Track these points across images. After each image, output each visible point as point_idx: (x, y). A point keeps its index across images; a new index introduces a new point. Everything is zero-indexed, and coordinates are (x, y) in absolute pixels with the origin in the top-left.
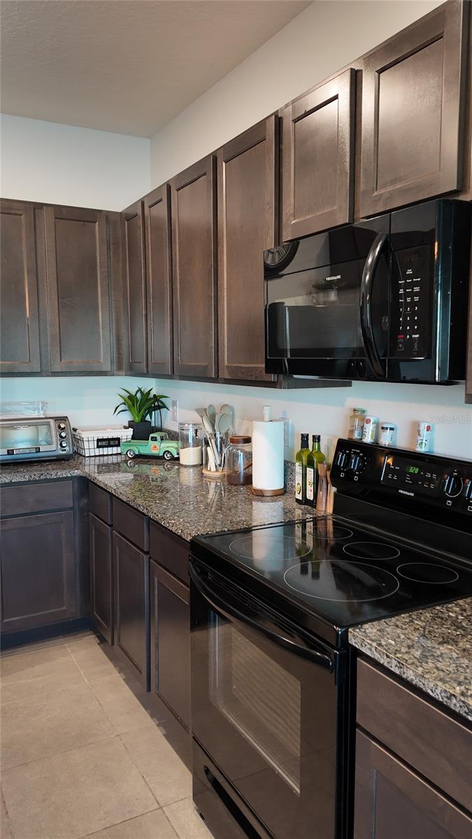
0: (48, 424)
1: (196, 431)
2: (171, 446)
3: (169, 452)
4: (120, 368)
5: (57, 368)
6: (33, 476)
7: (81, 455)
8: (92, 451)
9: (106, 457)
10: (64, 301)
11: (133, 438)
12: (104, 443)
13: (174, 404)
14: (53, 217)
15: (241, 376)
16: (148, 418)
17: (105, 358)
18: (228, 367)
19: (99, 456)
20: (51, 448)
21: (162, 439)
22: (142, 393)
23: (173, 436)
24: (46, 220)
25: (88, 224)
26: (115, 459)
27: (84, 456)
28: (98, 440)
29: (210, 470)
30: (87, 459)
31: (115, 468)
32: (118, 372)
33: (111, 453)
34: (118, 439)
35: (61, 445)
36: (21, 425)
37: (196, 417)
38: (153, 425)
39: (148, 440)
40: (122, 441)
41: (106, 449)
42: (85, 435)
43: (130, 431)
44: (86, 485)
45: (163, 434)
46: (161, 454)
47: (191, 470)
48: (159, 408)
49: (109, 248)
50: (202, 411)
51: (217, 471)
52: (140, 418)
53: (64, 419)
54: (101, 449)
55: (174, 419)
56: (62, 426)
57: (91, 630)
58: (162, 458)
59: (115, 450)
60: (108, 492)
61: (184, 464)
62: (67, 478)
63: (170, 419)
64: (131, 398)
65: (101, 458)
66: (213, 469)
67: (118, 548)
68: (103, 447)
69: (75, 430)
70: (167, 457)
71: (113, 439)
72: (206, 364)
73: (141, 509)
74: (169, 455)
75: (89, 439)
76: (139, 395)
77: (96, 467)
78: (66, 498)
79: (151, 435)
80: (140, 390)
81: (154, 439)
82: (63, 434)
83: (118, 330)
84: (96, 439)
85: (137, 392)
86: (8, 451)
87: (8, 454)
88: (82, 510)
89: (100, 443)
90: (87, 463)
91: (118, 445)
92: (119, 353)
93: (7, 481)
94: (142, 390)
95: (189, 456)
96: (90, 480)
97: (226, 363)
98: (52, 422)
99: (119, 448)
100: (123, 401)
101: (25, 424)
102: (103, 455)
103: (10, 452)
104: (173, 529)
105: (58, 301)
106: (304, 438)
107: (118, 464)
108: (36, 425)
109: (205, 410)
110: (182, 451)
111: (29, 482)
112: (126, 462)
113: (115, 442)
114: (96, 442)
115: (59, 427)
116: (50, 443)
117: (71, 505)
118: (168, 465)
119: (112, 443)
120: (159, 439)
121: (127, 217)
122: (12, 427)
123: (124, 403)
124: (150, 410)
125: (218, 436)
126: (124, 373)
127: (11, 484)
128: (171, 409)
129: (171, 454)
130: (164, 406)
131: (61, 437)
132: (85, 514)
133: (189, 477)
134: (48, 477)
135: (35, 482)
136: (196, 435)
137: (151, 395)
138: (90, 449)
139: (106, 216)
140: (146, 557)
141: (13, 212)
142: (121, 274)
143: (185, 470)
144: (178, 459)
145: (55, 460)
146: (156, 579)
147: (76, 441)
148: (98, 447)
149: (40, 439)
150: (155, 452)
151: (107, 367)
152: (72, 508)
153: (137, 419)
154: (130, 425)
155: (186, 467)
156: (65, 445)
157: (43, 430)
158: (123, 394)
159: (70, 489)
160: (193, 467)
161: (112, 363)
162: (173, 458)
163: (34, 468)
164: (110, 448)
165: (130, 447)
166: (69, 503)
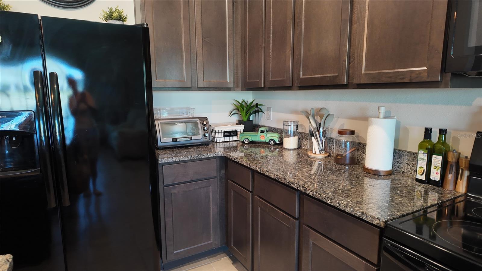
0: (195, 123)
1: (297, 126)
3: (272, 140)
4: (237, 86)
5: (201, 85)
6: (193, 156)
7: (213, 141)
8: (221, 139)
10: (206, 40)
11: (244, 131)
12: (228, 134)
13: (268, 109)
17: (230, 80)
18: (365, 74)
20: (199, 138)
21: (267, 132)
22: (246, 103)
26: (234, 144)
27: (216, 142)
28: (225, 132)
29: (315, 153)
30: (217, 144)
31: (234, 149)
32: (235, 89)
33: (229, 140)
34: (236, 131)
35: (204, 135)
36: (180, 122)
37: (299, 117)
38: (254, 122)
39: (257, 132)
40: (239, 133)
41: (228, 138)
42: (217, 129)
43: (242, 127)
45: (266, 128)
46: (267, 141)
47: (291, 152)
48: (258, 111)
50: (306, 113)
51: (321, 154)
52: (247, 118)
53: (205, 119)
54: (226, 138)
55: (269, 119)
56: (205, 123)
58: (268, 143)
59: (234, 138)
61: (287, 148)
62: (213, 158)
65: (226, 143)
66: (318, 152)
67: (259, 208)
68: (227, 136)
69: (211, 125)
71: (233, 131)
72: (336, 74)
73: (295, 186)
74: (272, 142)
75: (219, 130)
76: (244, 104)
77: (223, 149)
78: (213, 169)
79: (260, 129)
81: (263, 131)
82: (205, 128)
84: (223, 131)
85: (243, 102)
86: (173, 139)
87: (173, 141)
88: (222, 178)
89: (225, 134)
90: (218, 146)
91: (236, 135)
92: (237, 76)
93: (177, 160)
94: (246, 101)
95: (291, 143)
97: (363, 71)
98: (198, 120)
99: (236, 137)
100: (236, 107)
101: (182, 122)
102: (227, 142)
103: (175, 140)
105: (202, 40)
106: (428, 132)
107: (235, 147)
108: (185, 123)
110: (284, 140)
111: (190, 161)
112: (242, 145)
113: (233, 133)
114: (223, 133)
115: (203, 124)
116: (197, 134)
117: (216, 175)
119: (232, 134)
120: (266, 132)
122: (174, 124)
123: (237, 109)
125: (321, 130)
127: (179, 162)
128: (265, 112)
129: (274, 141)
130: (262, 111)
131: (204, 130)
133: (291, 157)
134: (202, 157)
135: (195, 160)
136: (297, 129)
137: (254, 103)
138: (220, 138)
140: (296, 222)
143: (288, 152)
144: (281, 144)
145: (200, 145)
146: (311, 241)
147: (212, 133)
148: (224, 136)
150: (263, 140)
151: (231, 85)
152: (215, 177)
153: (245, 119)
154: (240, 123)
155: (289, 150)
156: (207, 135)
157: (190, 126)
158: (235, 103)
159: (215, 164)
160: (293, 149)
161: (234, 82)
162: (276, 144)
163: (191, 150)
164: (231, 137)
165: (245, 137)
166: (214, 174)
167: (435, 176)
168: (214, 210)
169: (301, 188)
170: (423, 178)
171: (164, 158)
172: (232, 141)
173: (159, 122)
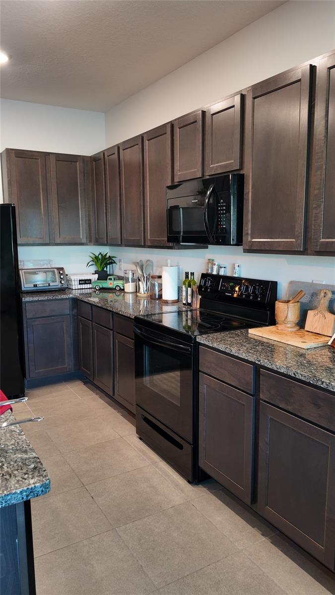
0: (54, 272)
1: (133, 274)
2: (120, 283)
3: (118, 286)
4: (90, 241)
5: (58, 241)
6: (49, 298)
7: (70, 288)
8: (76, 286)
9: (84, 290)
11: (98, 279)
12: (83, 282)
13: (120, 261)
14: (55, 159)
16: (105, 269)
17: (83, 236)
18: (150, 240)
19: (80, 289)
20: (57, 284)
21: (114, 279)
22: (102, 255)
23: (120, 278)
24: (52, 162)
25: (73, 163)
26: (89, 291)
27: (72, 289)
28: (80, 280)
29: (141, 294)
30: (74, 290)
32: (88, 244)
33: (84, 288)
34: (90, 280)
35: (61, 282)
36: (40, 271)
37: (133, 267)
38: (108, 273)
39: (107, 280)
40: (93, 281)
41: (84, 285)
42: (73, 278)
43: (96, 276)
44: (76, 302)
45: (115, 277)
46: (114, 287)
47: (131, 295)
48: (111, 263)
49: (84, 176)
50: (136, 264)
51: (145, 293)
53: (62, 269)
54: (81, 285)
55: (120, 269)
56: (61, 272)
57: (78, 379)
58: (115, 289)
59: (89, 286)
60: (90, 304)
62: (66, 299)
63: (118, 269)
64: (96, 258)
66: (143, 293)
67: (95, 331)
69: (67, 275)
70: (118, 288)
71: (87, 280)
72: (139, 238)
73: (109, 308)
75: (75, 280)
76: (100, 256)
78: (66, 309)
79: (109, 277)
80: (100, 253)
81: (111, 279)
82: (62, 277)
83: (89, 220)
84: (78, 280)
85: (99, 255)
87: (34, 287)
88: (74, 316)
89: (80, 282)
90: (74, 292)
91: (90, 283)
92: (90, 233)
93: (36, 300)
94: (102, 253)
95: (129, 287)
96: (79, 299)
97: (149, 238)
98: (56, 270)
99: (91, 285)
100: (92, 260)
101: (42, 271)
102: (82, 289)
103: (35, 286)
105: (58, 205)
106: (187, 274)
107: (90, 293)
108: (45, 272)
109: (138, 263)
110: (125, 285)
111: (47, 300)
112: (95, 292)
114: (78, 282)
115: (60, 273)
116: (54, 281)
117: (69, 313)
118: (118, 293)
119: (87, 282)
120: (113, 279)
121: (95, 159)
122: (35, 273)
123: (93, 261)
124: (106, 265)
125: (145, 276)
126: (93, 244)
127: (38, 301)
128: (118, 263)
129: (120, 287)
130: (115, 263)
131: (61, 278)
132: (76, 318)
133: (130, 299)
134: (57, 298)
135: (50, 300)
136: (133, 276)
137: (107, 256)
138: (75, 285)
139: (83, 158)
140: (111, 332)
141: (34, 157)
142: (91, 190)
143: (128, 295)
144: (124, 290)
145: (58, 290)
146: (117, 341)
147: (69, 281)
148: (80, 284)
149: (48, 280)
150: (111, 286)
151: (84, 241)
152: (69, 315)
153: (100, 270)
154: (96, 272)
155: (128, 293)
156: (63, 282)
157: (50, 275)
158: (92, 255)
159: (67, 305)
160: (132, 293)
161: (86, 238)
162: (120, 289)
163: (49, 294)
164: (86, 285)
165: (97, 284)
166: (67, 312)
167: (189, 301)
168: (68, 341)
169: (111, 309)
170: (184, 302)
171: (26, 299)
172: (87, 288)
173: (23, 271)
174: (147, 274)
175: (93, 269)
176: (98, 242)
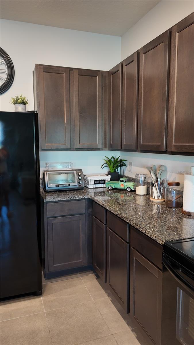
0: (73, 173)
1: (145, 178)
2: (131, 185)
3: (129, 187)
4: (105, 147)
5: (78, 147)
6: (68, 198)
7: (87, 187)
8: (92, 186)
9: (98, 189)
10: (82, 115)
11: (111, 180)
12: (98, 182)
13: (130, 164)
14: (78, 74)
15: (184, 150)
16: (116, 171)
17: (99, 141)
18: (174, 145)
19: (95, 188)
20: (75, 185)
21: (126, 181)
22: (114, 159)
23: (130, 180)
24: (75, 76)
25: (93, 77)
26: (102, 190)
27: (89, 188)
28: (95, 181)
29: (155, 199)
30: (90, 189)
31: (102, 194)
33: (98, 187)
34: (104, 180)
35: (79, 183)
36: (61, 173)
37: (146, 171)
38: (119, 173)
39: (119, 181)
40: (106, 181)
41: (98, 185)
42: (89, 178)
43: (109, 177)
44: (91, 202)
45: (126, 178)
46: (125, 188)
47: (142, 197)
48: (122, 165)
49: (102, 88)
50: (150, 169)
51: (158, 199)
52: (114, 170)
53: (80, 171)
54: (96, 185)
55: (130, 171)
56: (80, 174)
57: (92, 271)
58: (126, 190)
59: (102, 185)
60: (105, 208)
61: (138, 194)
62: (83, 199)
63: (127, 171)
64: (110, 161)
65: (96, 189)
66: (156, 198)
67: (109, 236)
68: (97, 184)
69: (84, 176)
70: (129, 190)
72: (159, 144)
73: (126, 220)
74: (129, 189)
75: (91, 180)
76: (112, 159)
77: (94, 193)
78: (82, 208)
79: (121, 179)
80: (113, 157)
81: (123, 181)
82: (80, 178)
83: (105, 129)
84: (94, 180)
85: (112, 158)
86: (56, 185)
87: (56, 187)
88: (89, 214)
89: (96, 182)
90: (90, 191)
91: (104, 183)
92: (105, 140)
93: (56, 200)
94: (114, 157)
95: (141, 190)
96: (94, 201)
97: (173, 143)
98: (75, 172)
99: (104, 185)
100: (105, 162)
101: (64, 173)
102: (97, 188)
103: (57, 186)
104: (149, 235)
105: (79, 115)
107: (103, 192)
108: (67, 173)
110: (137, 188)
111: (66, 201)
112: (108, 191)
113: (102, 182)
114: (94, 182)
115: (78, 174)
116: (73, 182)
117: (84, 212)
118: (129, 194)
119: (101, 182)
120: (124, 181)
121: (113, 73)
122: (58, 174)
123: (106, 163)
124: (118, 167)
125: (159, 181)
126: (107, 149)
127: (58, 201)
128: (128, 166)
129: (130, 188)
130: (125, 165)
131: (79, 179)
132: (90, 216)
133: (141, 201)
134: (75, 198)
135: (69, 201)
136: (145, 180)
137: (119, 159)
138: (91, 185)
139: (102, 72)
140: (128, 245)
141: (60, 72)
142: (107, 102)
143: (139, 197)
144: (135, 191)
145: (76, 190)
146: (134, 258)
147: (86, 181)
148: (95, 184)
149: (69, 179)
150: (122, 187)
151: (100, 146)
152: (84, 214)
153: (112, 171)
154: (109, 173)
155: (139, 195)
156: (80, 183)
157: (71, 175)
158: (106, 159)
159: (84, 204)
160: (143, 195)
161: (102, 144)
162: (131, 191)
163: (68, 193)
164: (100, 185)
165: (110, 185)
166: (84, 211)
168: (83, 237)
169: (128, 221)
171: (48, 199)
172: (101, 188)
173: (47, 172)
174: (162, 179)
175: (106, 170)
176: (112, 148)
